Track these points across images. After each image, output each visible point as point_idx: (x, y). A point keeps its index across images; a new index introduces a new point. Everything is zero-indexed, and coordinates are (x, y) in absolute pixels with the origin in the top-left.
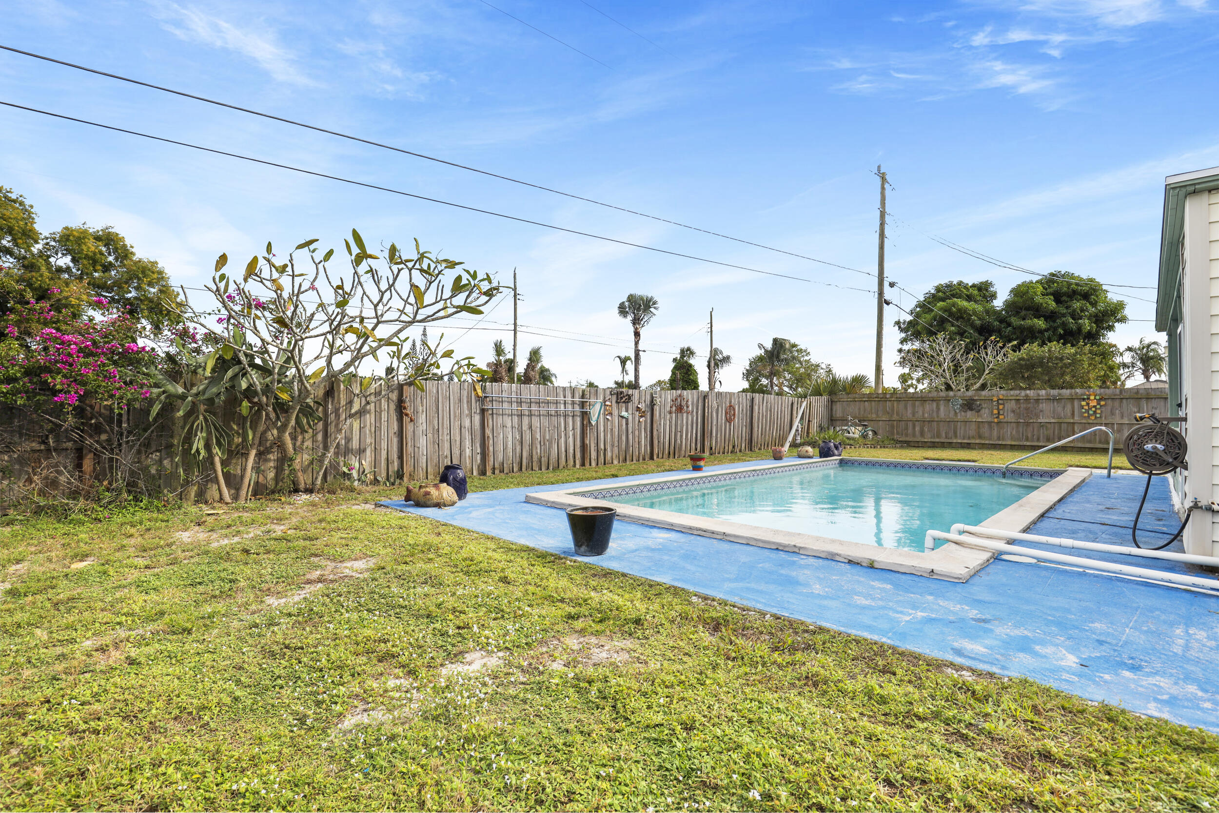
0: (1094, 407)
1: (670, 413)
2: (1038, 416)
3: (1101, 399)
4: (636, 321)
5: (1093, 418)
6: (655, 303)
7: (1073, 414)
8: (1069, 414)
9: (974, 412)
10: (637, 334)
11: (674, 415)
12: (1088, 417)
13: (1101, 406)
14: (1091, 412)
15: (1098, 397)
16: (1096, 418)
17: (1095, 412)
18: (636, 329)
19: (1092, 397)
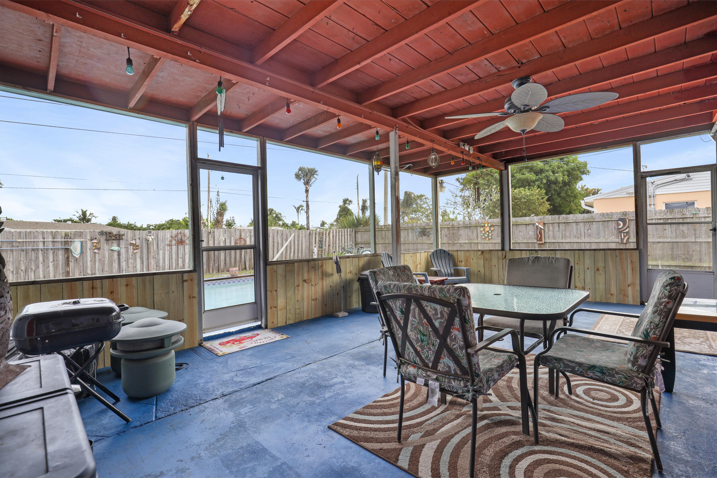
0: (488, 231)
1: (170, 245)
2: (459, 239)
3: (491, 226)
4: (307, 183)
5: (487, 239)
6: (316, 172)
7: (477, 237)
8: (475, 237)
9: (426, 237)
10: (307, 191)
11: (174, 248)
12: (485, 238)
13: (492, 231)
14: (486, 235)
15: (489, 225)
16: (489, 239)
17: (488, 235)
18: (306, 188)
19: (486, 225)
